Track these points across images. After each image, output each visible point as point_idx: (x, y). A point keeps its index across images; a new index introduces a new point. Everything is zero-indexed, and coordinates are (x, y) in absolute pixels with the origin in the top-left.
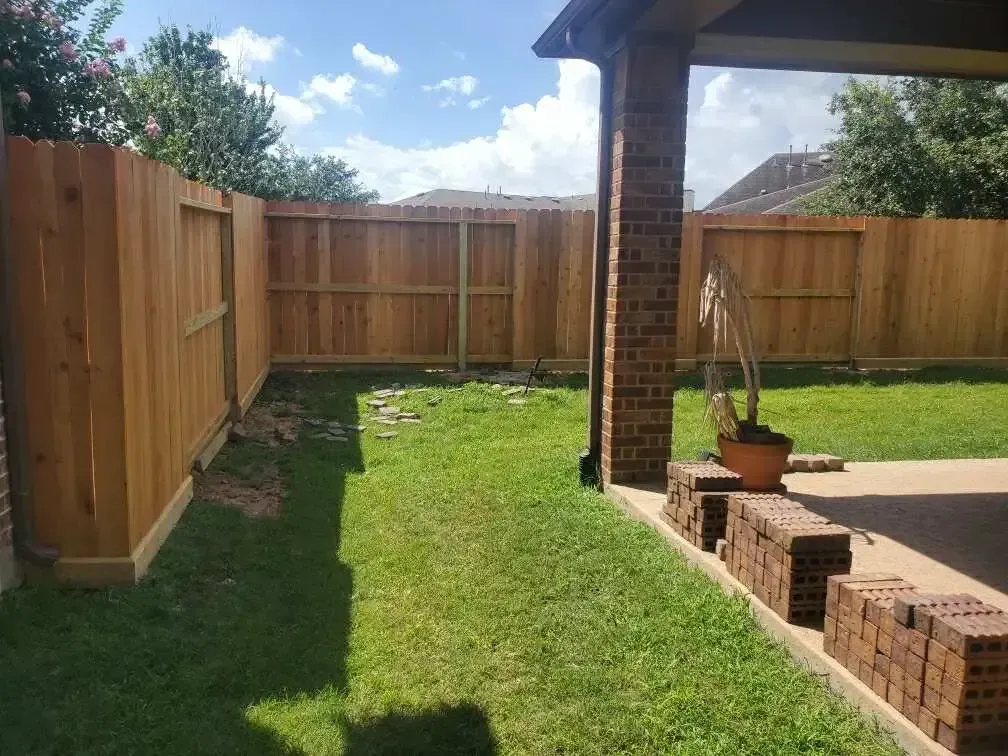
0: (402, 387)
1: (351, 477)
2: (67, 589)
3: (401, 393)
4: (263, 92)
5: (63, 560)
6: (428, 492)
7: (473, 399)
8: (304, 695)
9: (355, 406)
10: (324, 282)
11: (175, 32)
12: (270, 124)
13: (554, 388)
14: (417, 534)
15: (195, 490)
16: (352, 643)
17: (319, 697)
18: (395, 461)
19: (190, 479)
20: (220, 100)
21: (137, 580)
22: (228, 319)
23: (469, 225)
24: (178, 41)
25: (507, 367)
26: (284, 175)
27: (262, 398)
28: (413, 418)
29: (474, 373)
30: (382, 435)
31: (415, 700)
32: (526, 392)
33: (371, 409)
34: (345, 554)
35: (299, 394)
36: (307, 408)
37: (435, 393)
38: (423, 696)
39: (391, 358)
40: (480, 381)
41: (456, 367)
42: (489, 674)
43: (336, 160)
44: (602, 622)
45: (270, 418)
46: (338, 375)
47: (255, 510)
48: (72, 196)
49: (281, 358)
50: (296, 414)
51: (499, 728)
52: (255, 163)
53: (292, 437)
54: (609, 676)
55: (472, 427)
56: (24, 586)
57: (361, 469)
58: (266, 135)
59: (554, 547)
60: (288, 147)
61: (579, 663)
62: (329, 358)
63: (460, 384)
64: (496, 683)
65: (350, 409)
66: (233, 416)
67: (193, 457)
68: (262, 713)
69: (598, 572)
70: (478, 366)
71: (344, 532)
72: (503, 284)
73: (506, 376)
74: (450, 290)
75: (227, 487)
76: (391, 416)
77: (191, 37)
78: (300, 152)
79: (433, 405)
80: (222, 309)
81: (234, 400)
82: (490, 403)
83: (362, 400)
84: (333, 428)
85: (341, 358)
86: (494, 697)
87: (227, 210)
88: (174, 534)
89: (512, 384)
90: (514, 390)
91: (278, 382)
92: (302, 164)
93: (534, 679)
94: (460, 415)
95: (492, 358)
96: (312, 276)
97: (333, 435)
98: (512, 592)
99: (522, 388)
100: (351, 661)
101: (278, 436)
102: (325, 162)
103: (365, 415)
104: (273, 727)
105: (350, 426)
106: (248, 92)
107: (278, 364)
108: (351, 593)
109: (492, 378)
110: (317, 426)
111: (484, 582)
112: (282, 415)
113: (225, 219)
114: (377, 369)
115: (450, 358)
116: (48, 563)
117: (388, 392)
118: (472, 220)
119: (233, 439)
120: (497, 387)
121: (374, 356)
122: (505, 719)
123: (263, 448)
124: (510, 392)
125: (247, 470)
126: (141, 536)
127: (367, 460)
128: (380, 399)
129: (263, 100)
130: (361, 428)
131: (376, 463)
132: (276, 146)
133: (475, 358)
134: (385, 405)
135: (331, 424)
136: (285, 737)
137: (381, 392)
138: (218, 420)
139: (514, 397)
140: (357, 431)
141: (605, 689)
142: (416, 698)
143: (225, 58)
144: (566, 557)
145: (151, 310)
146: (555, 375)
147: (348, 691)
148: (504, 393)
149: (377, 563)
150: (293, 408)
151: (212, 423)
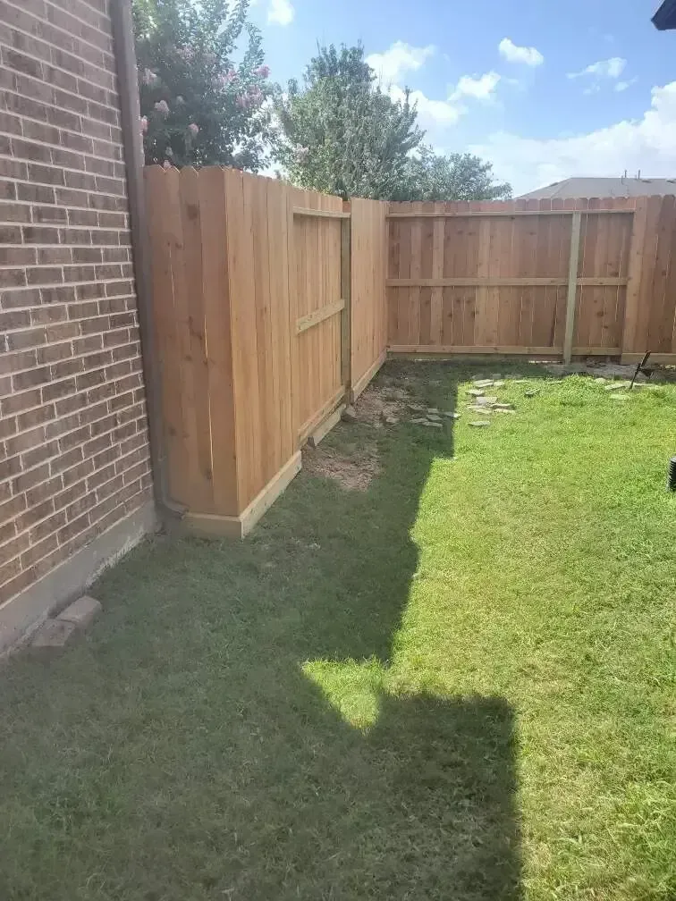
0: (503, 378)
1: (438, 462)
2: (190, 538)
3: (499, 383)
4: (407, 99)
5: (190, 514)
6: (508, 483)
7: (572, 392)
8: (351, 660)
9: (455, 394)
10: (437, 277)
11: (333, 52)
12: (412, 129)
13: (663, 384)
14: (487, 522)
15: (304, 463)
16: (405, 620)
17: (364, 665)
18: (483, 451)
19: (299, 453)
20: (364, 110)
21: (243, 537)
22: (345, 314)
23: (583, 215)
24: (334, 60)
25: (616, 359)
26: (424, 175)
27: (375, 383)
28: (507, 408)
29: (580, 366)
30: (474, 423)
31: (450, 683)
32: (631, 387)
33: (470, 397)
34: (417, 535)
35: (407, 381)
36: (412, 394)
37: (535, 385)
38: (458, 681)
39: (496, 349)
40: (583, 374)
41: (561, 359)
42: (528, 671)
43: (471, 157)
44: (658, 639)
45: (378, 402)
46: (446, 364)
47: (349, 484)
48: (193, 213)
49: (395, 348)
50: (401, 400)
51: (524, 727)
52: (398, 166)
53: (394, 420)
54: (653, 698)
55: (568, 421)
56: (163, 532)
57: (450, 454)
58: (407, 140)
59: (624, 554)
60: (428, 148)
61: (624, 678)
62: (437, 348)
63: (562, 376)
64: (530, 682)
65: (450, 396)
66: (347, 399)
67: (306, 435)
68: (314, 670)
69: (666, 585)
70: (585, 358)
71: (421, 513)
72: (616, 275)
73: (613, 369)
74: (560, 282)
75: (332, 461)
76: (487, 406)
77: (345, 53)
78: (439, 152)
79: (530, 396)
80: (340, 305)
81: (348, 386)
82: (590, 397)
83: (464, 389)
84: (431, 414)
85: (448, 348)
86: (524, 696)
87: (346, 215)
88: (280, 501)
89: (617, 378)
90: (618, 384)
91: (391, 369)
92: (440, 163)
93: (570, 685)
94: (557, 408)
95: (602, 351)
96: (426, 271)
97: (430, 420)
98: (568, 593)
99: (628, 383)
100: (401, 636)
101: (382, 419)
102: (462, 158)
103: (464, 403)
104: (320, 683)
105: (447, 414)
106: (394, 101)
107: (393, 353)
108: (415, 571)
109: (597, 371)
110: (418, 412)
111: (541, 579)
112: (389, 400)
113: (344, 224)
114: (481, 359)
115: (555, 350)
116: (178, 516)
117: (487, 382)
118: (588, 210)
119: (345, 419)
120: (600, 381)
121: (479, 347)
122: (532, 719)
123: (369, 429)
124: (614, 386)
125: (352, 447)
126: (249, 500)
127: (457, 446)
128: (478, 388)
129: (407, 106)
130: (456, 415)
131: (466, 450)
132: (417, 148)
133: (582, 351)
134: (482, 395)
135: (430, 410)
136: (329, 695)
137: (481, 381)
138: (333, 402)
139: (616, 391)
140: (452, 418)
141: (645, 712)
142: (451, 683)
143: (373, 70)
144: (634, 566)
145: (262, 312)
146: (669, 370)
147: (390, 664)
148: (607, 388)
149: (443, 546)
150: (400, 394)
151: (326, 406)
